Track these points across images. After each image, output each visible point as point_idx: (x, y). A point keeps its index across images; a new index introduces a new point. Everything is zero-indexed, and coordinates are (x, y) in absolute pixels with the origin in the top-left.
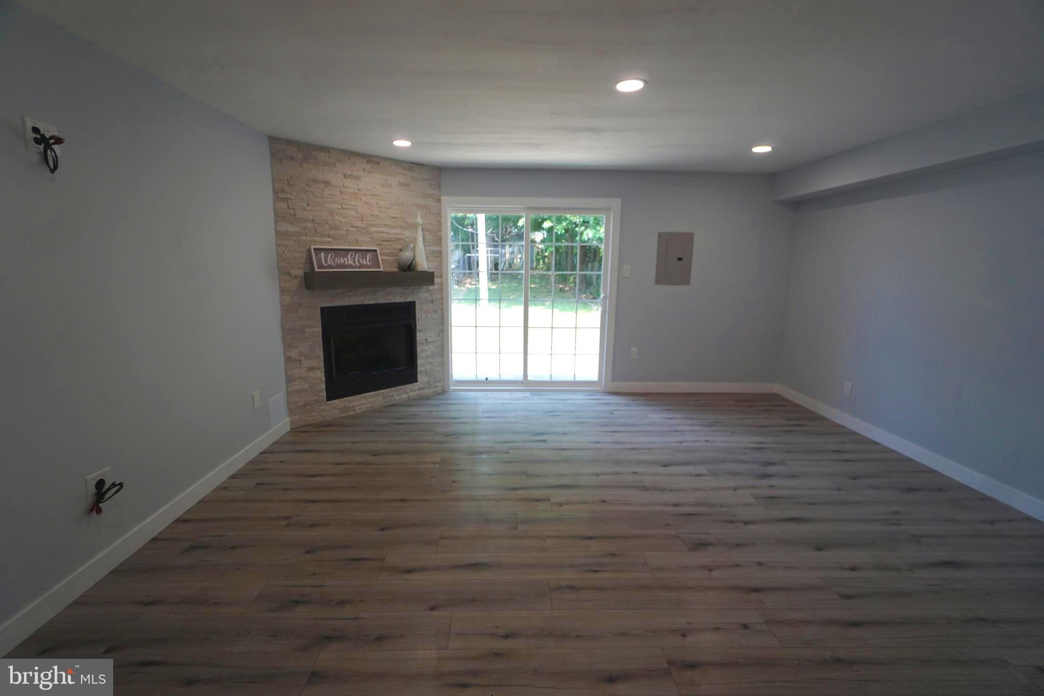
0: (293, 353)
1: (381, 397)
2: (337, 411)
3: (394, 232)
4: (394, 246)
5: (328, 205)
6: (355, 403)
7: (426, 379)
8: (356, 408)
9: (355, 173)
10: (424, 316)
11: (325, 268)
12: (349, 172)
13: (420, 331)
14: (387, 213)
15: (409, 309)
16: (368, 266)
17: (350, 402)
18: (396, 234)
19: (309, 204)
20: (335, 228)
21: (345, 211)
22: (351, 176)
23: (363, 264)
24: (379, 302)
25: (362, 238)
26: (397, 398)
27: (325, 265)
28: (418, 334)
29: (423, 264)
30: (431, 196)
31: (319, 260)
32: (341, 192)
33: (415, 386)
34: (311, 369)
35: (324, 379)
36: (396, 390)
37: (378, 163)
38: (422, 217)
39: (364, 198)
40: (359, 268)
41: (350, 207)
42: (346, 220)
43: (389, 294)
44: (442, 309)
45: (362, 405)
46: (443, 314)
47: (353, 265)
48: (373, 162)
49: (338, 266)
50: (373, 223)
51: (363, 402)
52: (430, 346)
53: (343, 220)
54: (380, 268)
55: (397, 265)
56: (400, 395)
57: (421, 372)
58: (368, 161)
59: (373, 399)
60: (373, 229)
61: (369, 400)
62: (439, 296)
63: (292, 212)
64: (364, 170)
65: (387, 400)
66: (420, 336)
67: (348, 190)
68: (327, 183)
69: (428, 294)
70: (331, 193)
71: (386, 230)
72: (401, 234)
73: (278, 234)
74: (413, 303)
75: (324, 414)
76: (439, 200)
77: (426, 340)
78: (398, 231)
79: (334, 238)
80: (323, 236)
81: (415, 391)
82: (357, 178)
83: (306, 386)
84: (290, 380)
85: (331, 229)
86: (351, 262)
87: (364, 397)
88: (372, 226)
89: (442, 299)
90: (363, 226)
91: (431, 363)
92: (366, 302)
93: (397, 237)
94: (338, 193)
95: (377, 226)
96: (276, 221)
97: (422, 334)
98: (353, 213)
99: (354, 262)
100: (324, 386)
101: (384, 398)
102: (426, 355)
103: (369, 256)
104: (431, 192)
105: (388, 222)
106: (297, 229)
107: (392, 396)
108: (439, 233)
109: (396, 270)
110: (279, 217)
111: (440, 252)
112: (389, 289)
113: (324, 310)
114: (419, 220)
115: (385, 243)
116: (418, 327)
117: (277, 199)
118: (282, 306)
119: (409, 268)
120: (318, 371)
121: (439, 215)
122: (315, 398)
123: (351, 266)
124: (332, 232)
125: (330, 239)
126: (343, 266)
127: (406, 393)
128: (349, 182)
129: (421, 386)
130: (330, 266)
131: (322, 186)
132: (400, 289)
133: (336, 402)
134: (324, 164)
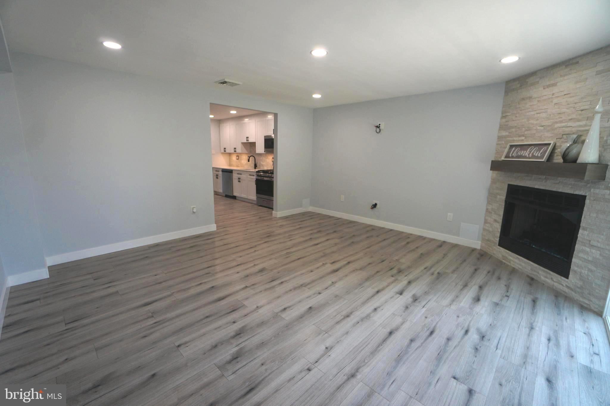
0: (490, 207)
2: (500, 256)
3: (578, 125)
5: (528, 114)
6: (512, 259)
7: (579, 283)
8: (512, 262)
9: (552, 82)
10: (594, 215)
12: (548, 83)
13: (585, 229)
14: (574, 108)
15: (577, 202)
16: (536, 158)
17: (509, 255)
18: (580, 126)
19: (516, 117)
20: (529, 129)
21: (538, 115)
22: (548, 86)
23: (535, 155)
25: (547, 134)
26: (543, 278)
28: (580, 230)
31: (509, 152)
32: (538, 101)
33: (563, 281)
34: (495, 221)
35: (500, 230)
36: (544, 271)
41: (542, 111)
42: (537, 122)
43: (559, 184)
47: (527, 156)
49: (518, 157)
50: (558, 120)
51: (517, 261)
52: (594, 250)
53: (535, 123)
54: (543, 159)
56: (546, 277)
57: (575, 271)
58: (567, 66)
59: (524, 264)
60: (557, 125)
61: (521, 263)
63: (507, 124)
64: (561, 76)
65: (534, 273)
66: (582, 233)
67: (545, 98)
68: (530, 98)
69: (606, 191)
70: (532, 104)
71: (570, 124)
72: (586, 126)
73: (500, 138)
74: (584, 198)
75: (495, 252)
77: (591, 241)
78: (583, 123)
79: (526, 138)
80: (520, 136)
81: (562, 285)
82: (554, 85)
83: (491, 229)
84: (486, 222)
85: (526, 130)
86: (527, 154)
88: (556, 123)
90: (549, 124)
91: (590, 271)
92: (536, 187)
93: (580, 129)
94: (536, 103)
95: (561, 122)
96: (499, 130)
97: (586, 232)
98: (545, 115)
99: (529, 154)
100: (498, 235)
101: (531, 269)
102: (587, 257)
103: (544, 148)
105: (573, 115)
106: (507, 134)
107: (538, 273)
110: (502, 127)
112: (559, 178)
113: (510, 186)
116: (582, 224)
117: (503, 117)
118: (492, 179)
120: (498, 224)
122: (493, 239)
123: (525, 157)
124: (526, 133)
125: (523, 138)
126: (521, 156)
127: (552, 279)
128: (547, 92)
130: (513, 157)
131: (527, 101)
132: (571, 181)
133: (502, 249)
134: (533, 84)
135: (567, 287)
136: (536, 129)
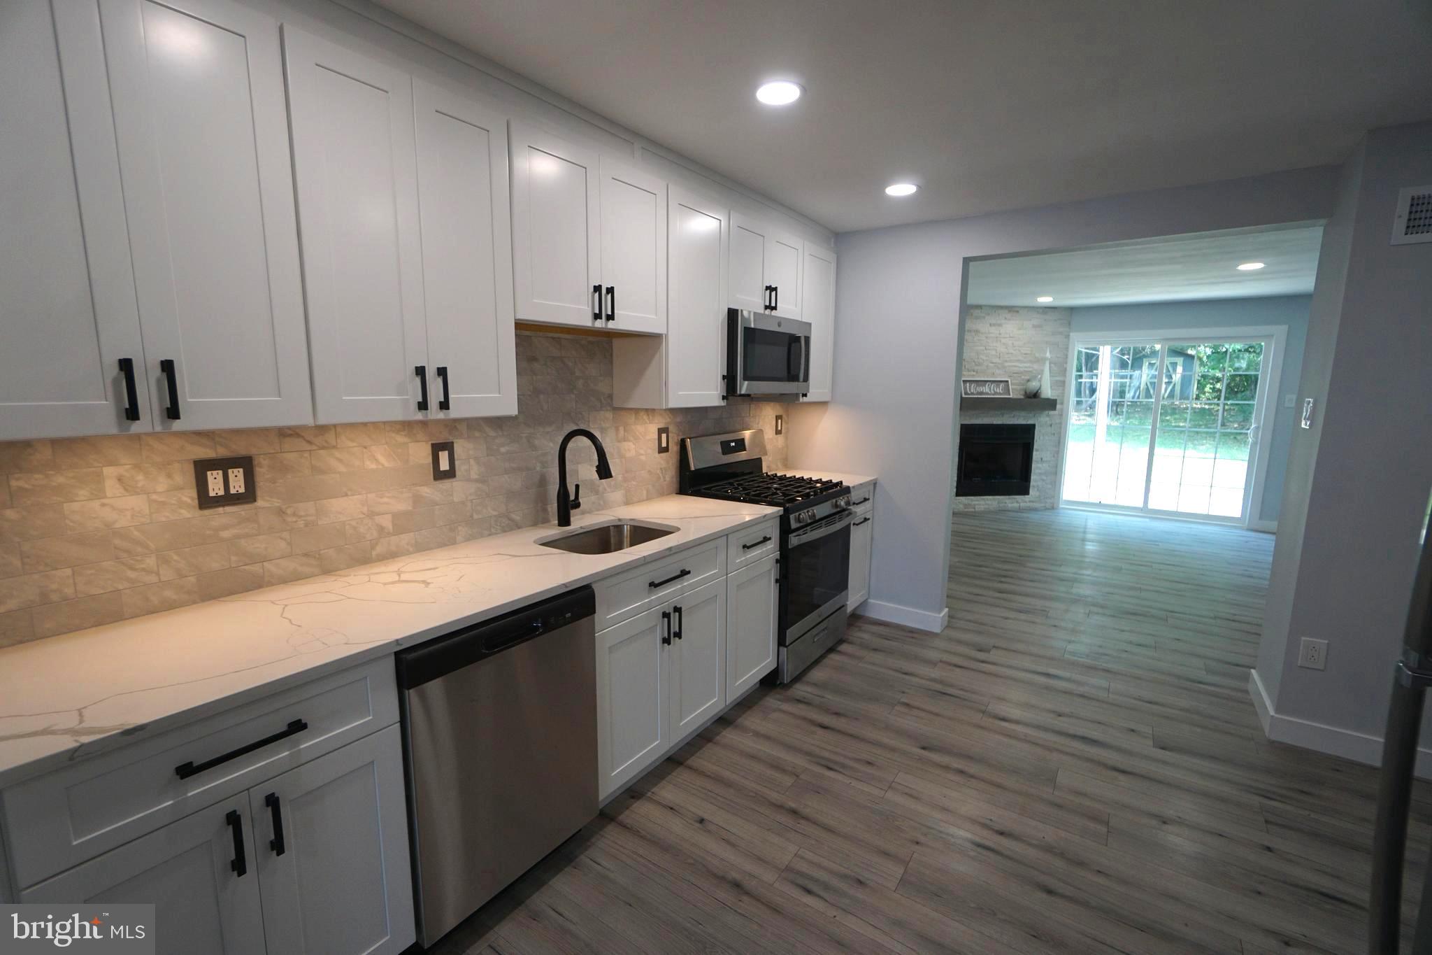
1: (996, 502)
2: (961, 506)
3: (1023, 366)
4: (1023, 377)
5: (976, 348)
6: (977, 503)
7: (1037, 494)
8: (976, 507)
9: (999, 322)
10: (1041, 438)
11: (969, 394)
12: (994, 322)
13: (1037, 450)
14: (1019, 351)
15: (1029, 430)
16: (1000, 394)
17: (972, 500)
18: (1026, 367)
20: (979, 364)
21: (988, 351)
22: (994, 325)
23: (997, 392)
24: (1005, 423)
25: (998, 371)
26: (1010, 505)
27: (969, 392)
28: (1034, 453)
29: (1047, 392)
30: (1061, 333)
31: (965, 388)
32: (987, 337)
33: (1026, 498)
36: (1009, 499)
37: (1018, 312)
38: (1050, 352)
39: (1003, 340)
40: (993, 395)
41: (992, 348)
42: (987, 358)
43: (1014, 417)
44: (1060, 433)
45: (980, 505)
46: (1060, 438)
47: (989, 392)
48: (1014, 311)
49: (978, 393)
50: (1008, 359)
51: (982, 502)
52: (1044, 465)
53: (985, 358)
54: (1009, 395)
55: (1023, 393)
56: (1013, 503)
57: (1034, 486)
58: (1010, 311)
59: (989, 502)
60: (1007, 364)
61: (987, 502)
62: (1058, 421)
64: (1006, 318)
65: (1001, 505)
66: (1036, 455)
67: (992, 335)
68: (977, 331)
69: (1048, 419)
70: (979, 338)
71: (1018, 364)
72: (1030, 367)
74: (1034, 426)
76: (1068, 337)
77: (1042, 459)
78: (1028, 365)
79: (977, 372)
80: (970, 371)
81: (1026, 502)
82: (1000, 325)
85: (976, 365)
86: (987, 390)
87: (984, 499)
88: (1006, 361)
89: (1061, 423)
90: (1000, 362)
91: (1043, 480)
92: (995, 423)
93: (1026, 369)
94: (984, 338)
95: (1011, 361)
97: (1038, 453)
98: (994, 352)
99: (990, 390)
101: (998, 503)
102: (1040, 471)
103: (1002, 385)
104: (1061, 329)
105: (1020, 358)
107: (1006, 503)
108: (1065, 366)
109: (1022, 397)
111: (1064, 382)
112: (1014, 413)
113: (963, 426)
114: (1048, 355)
115: (1015, 375)
116: (1035, 447)
119: (1035, 395)
121: (1067, 349)
123: (987, 394)
124: (976, 368)
125: (975, 373)
126: (982, 393)
127: (1017, 502)
128: (993, 329)
129: (1032, 499)
130: (972, 394)
131: (974, 334)
132: (1023, 414)
133: (962, 499)
134: (977, 318)
135: (1030, 502)
136: (987, 366)
